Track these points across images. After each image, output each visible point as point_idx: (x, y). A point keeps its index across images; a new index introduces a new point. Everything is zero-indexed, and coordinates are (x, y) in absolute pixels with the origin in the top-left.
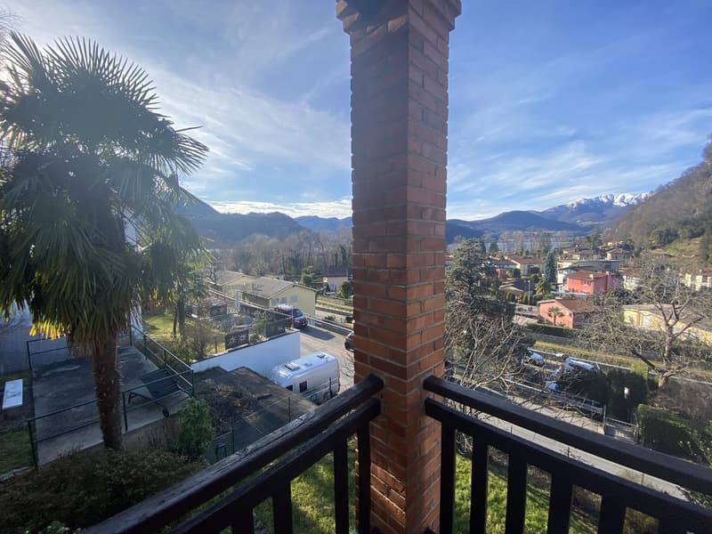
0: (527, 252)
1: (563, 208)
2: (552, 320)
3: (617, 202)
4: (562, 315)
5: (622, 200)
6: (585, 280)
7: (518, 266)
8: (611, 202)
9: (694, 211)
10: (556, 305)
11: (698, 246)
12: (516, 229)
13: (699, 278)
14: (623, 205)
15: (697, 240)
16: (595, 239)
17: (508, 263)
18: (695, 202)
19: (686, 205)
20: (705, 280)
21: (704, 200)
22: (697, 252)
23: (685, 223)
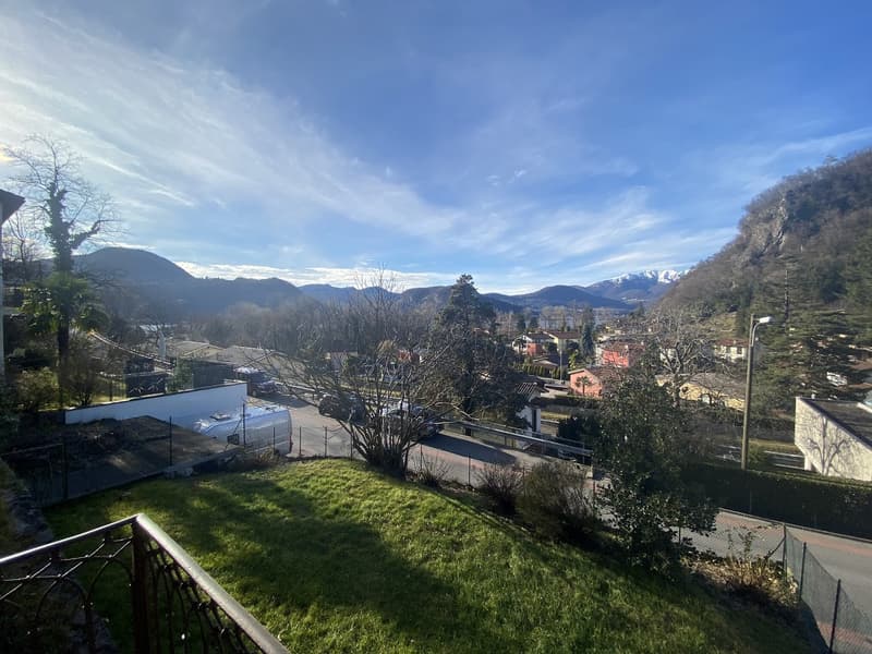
0: (569, 329)
1: (607, 285)
2: (580, 390)
3: (661, 279)
4: (590, 384)
5: (666, 277)
6: (620, 352)
7: (556, 341)
8: (655, 279)
9: (731, 285)
10: (586, 374)
11: (734, 320)
12: (559, 305)
13: (734, 349)
14: (668, 282)
15: (734, 314)
16: (639, 315)
17: (547, 337)
18: (732, 274)
19: (723, 278)
20: (739, 352)
21: (740, 274)
22: (733, 326)
23: (723, 296)
